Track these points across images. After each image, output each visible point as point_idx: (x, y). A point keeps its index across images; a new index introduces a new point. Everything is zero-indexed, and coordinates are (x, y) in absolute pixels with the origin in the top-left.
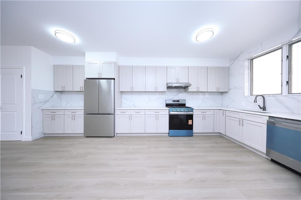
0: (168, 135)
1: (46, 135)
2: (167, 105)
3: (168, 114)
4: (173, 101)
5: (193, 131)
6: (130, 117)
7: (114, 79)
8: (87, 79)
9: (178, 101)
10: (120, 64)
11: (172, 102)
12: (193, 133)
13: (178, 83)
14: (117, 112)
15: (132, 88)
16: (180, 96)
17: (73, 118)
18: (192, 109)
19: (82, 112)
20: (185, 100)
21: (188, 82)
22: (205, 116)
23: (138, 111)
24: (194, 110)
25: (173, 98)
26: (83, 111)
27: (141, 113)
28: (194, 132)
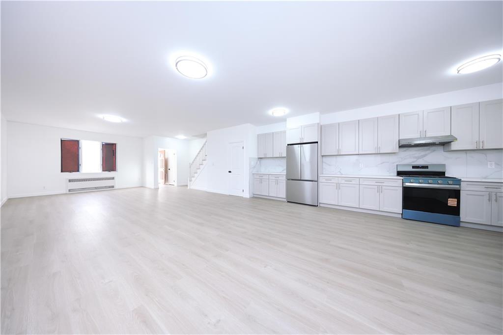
0: (400, 216)
1: (255, 196)
2: (399, 173)
3: (402, 186)
4: (413, 167)
5: (460, 218)
6: (338, 186)
7: (317, 142)
8: (288, 145)
9: (427, 167)
10: (322, 124)
11: (411, 169)
12: (459, 222)
13: (425, 138)
14: (321, 180)
15: (339, 150)
16: (432, 159)
17: (277, 182)
18: (458, 181)
19: (284, 178)
20: (444, 165)
21: (450, 134)
22: (496, 195)
23: (349, 179)
24: (462, 183)
25: (413, 162)
26: (285, 176)
27: (353, 182)
28: (461, 220)
